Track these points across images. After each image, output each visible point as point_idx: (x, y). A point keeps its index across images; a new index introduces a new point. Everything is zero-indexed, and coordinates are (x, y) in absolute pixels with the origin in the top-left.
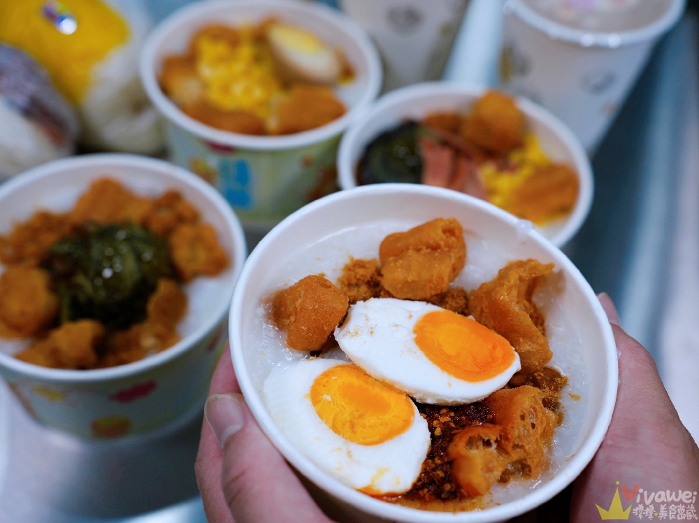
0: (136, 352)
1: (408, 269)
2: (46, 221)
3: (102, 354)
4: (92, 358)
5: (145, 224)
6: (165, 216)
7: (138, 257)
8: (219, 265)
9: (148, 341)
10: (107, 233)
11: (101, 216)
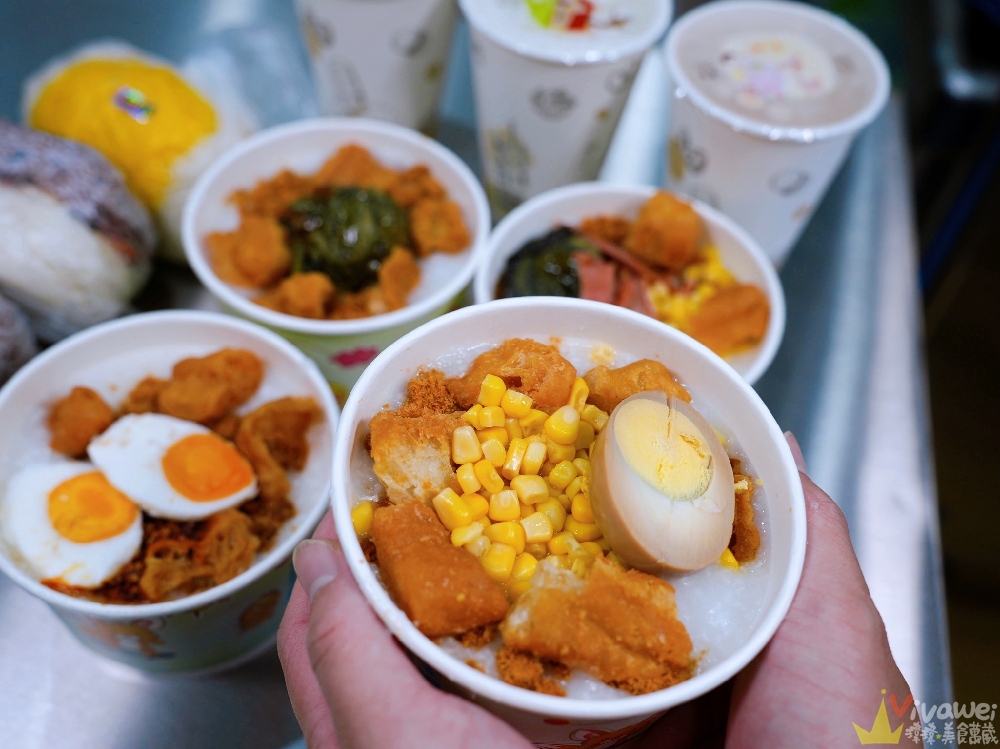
0: (363, 311)
2: (288, 180)
3: (330, 310)
4: (319, 309)
5: (388, 194)
6: (410, 190)
7: (377, 220)
8: (460, 243)
9: (375, 304)
10: (348, 195)
11: (344, 180)
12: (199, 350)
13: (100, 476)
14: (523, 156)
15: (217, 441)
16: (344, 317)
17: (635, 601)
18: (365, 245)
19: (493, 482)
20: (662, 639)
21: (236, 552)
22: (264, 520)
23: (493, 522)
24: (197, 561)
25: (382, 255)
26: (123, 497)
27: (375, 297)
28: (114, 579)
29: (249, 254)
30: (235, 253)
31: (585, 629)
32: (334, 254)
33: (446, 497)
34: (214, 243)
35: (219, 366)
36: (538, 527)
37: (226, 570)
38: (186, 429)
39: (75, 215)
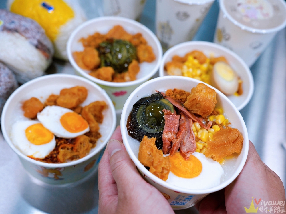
0: (123, 80)
1: (65, 99)
2: (97, 36)
3: (113, 79)
4: (110, 78)
5: (130, 42)
6: (136, 41)
7: (128, 52)
8: (152, 59)
9: (127, 78)
11: (116, 37)
12: (68, 86)
13: (41, 125)
14: (171, 31)
15: (76, 114)
16: (117, 82)
18: (124, 59)
21: (85, 148)
22: (93, 139)
24: (74, 150)
25: (129, 63)
26: (49, 131)
27: (127, 76)
28: (48, 156)
29: (88, 59)
30: (83, 59)
32: (115, 61)
34: (76, 55)
35: (76, 91)
37: (83, 153)
38: (66, 111)
39: (31, 43)
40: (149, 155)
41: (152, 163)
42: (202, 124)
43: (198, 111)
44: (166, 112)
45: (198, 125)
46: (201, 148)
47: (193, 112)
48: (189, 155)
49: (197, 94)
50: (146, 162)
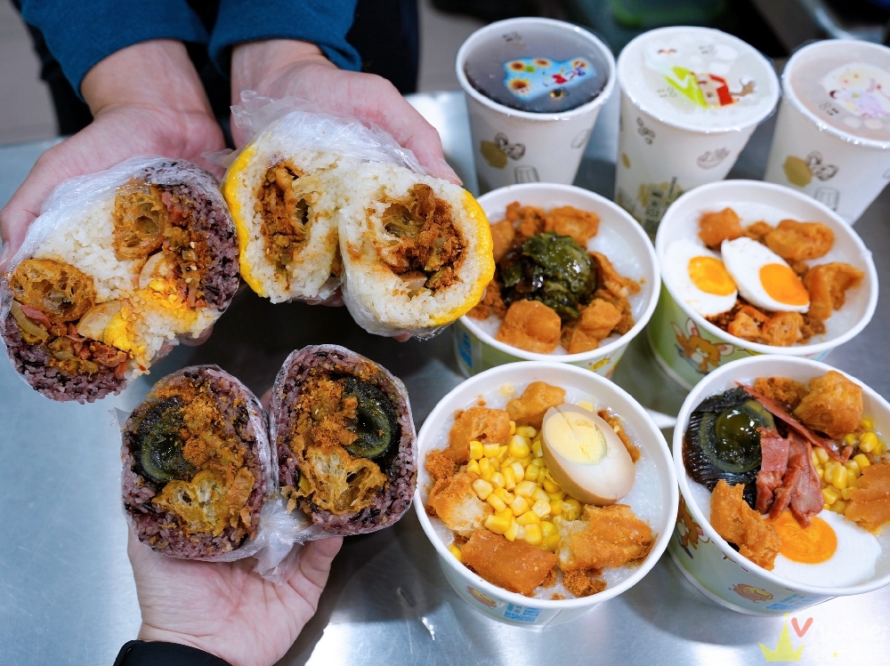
1: (784, 237)
17: (616, 520)
19: (508, 498)
20: (637, 533)
23: (517, 517)
24: (764, 329)
26: (731, 279)
31: (599, 546)
33: (492, 520)
36: (543, 508)
40: (735, 521)
41: (744, 537)
42: (832, 452)
43: (824, 428)
44: (764, 433)
45: (823, 453)
46: (832, 502)
47: (812, 428)
48: (810, 519)
49: (824, 396)
50: (730, 536)
